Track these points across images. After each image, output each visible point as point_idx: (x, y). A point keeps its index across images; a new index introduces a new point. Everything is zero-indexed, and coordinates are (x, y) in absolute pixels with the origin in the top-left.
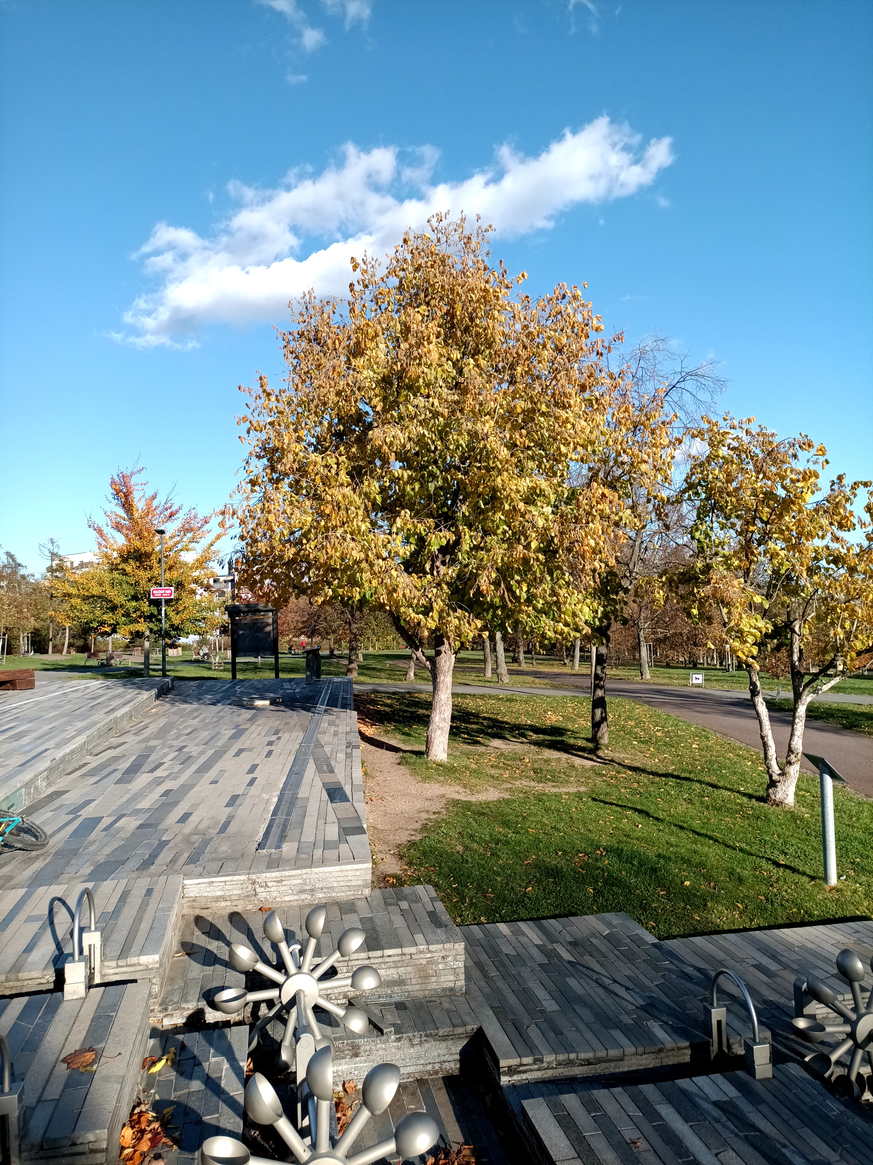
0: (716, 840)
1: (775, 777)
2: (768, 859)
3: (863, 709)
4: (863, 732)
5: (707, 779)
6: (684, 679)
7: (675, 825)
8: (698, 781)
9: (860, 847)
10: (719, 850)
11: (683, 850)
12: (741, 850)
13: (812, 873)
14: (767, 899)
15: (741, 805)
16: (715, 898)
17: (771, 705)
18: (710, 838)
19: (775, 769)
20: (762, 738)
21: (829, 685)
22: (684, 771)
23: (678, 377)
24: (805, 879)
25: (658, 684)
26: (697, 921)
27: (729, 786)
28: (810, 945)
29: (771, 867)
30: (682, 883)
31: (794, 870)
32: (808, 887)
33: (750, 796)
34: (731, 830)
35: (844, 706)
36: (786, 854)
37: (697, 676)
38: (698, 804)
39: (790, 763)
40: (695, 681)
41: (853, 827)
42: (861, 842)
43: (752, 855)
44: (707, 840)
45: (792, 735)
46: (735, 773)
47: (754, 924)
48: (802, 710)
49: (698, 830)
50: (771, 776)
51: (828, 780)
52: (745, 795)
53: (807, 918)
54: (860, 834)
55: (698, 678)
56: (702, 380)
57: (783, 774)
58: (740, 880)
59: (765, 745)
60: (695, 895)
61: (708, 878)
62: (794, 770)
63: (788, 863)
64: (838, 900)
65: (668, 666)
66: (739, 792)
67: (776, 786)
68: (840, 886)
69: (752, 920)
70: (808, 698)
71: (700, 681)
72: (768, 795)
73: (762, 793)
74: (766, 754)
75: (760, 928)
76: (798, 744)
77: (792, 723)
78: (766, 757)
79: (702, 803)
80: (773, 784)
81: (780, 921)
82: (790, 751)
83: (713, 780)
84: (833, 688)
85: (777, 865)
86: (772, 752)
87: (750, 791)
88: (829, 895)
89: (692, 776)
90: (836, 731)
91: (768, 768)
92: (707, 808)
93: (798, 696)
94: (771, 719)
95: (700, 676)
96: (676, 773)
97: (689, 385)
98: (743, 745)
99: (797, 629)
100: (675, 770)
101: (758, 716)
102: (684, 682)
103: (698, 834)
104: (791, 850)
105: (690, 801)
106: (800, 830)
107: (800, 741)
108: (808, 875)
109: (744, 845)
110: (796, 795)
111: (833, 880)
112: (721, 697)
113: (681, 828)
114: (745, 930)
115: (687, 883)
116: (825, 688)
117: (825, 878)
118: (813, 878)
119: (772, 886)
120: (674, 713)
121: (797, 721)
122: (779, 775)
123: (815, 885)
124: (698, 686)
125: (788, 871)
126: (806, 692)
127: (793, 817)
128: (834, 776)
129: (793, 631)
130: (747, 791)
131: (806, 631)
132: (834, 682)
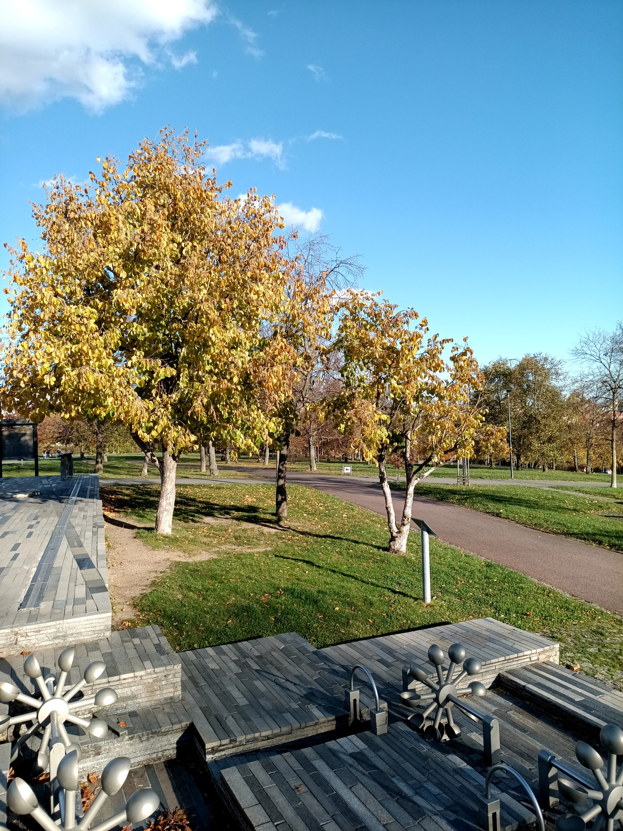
0: (356, 579)
1: (394, 534)
2: (389, 589)
3: (450, 488)
4: (449, 502)
5: (352, 538)
6: (339, 470)
7: (330, 570)
8: (346, 539)
9: (445, 577)
10: (358, 584)
11: (335, 587)
12: (372, 584)
13: (415, 596)
14: (388, 615)
15: (373, 554)
16: (355, 618)
17: (393, 486)
18: (353, 577)
19: (395, 529)
20: (387, 508)
21: (428, 473)
22: (337, 533)
23: (335, 264)
24: (412, 600)
25: (322, 474)
26: (343, 633)
27: (366, 542)
28: (413, 644)
29: (390, 594)
30: (334, 609)
31: (405, 595)
32: (413, 605)
33: (379, 548)
34: (366, 570)
35: (438, 486)
36: (400, 584)
37: (347, 468)
38: (345, 555)
39: (404, 525)
40: (346, 471)
41: (441, 564)
42: (446, 574)
43: (379, 587)
44: (350, 579)
45: (405, 506)
46: (370, 532)
47: (379, 633)
48: (411, 490)
49: (345, 573)
50: (392, 534)
51: (426, 534)
52: (375, 547)
53: (412, 626)
54: (445, 569)
55: (347, 469)
56: (349, 266)
57: (399, 532)
58: (371, 604)
59: (389, 513)
60: (342, 616)
61: (350, 605)
62: (406, 529)
63: (401, 591)
64: (431, 612)
65: (329, 461)
66: (372, 545)
67: (395, 540)
68: (433, 603)
69: (378, 630)
70: (415, 482)
71: (349, 471)
72: (390, 546)
73: (386, 545)
74: (389, 519)
75: (383, 635)
76: (409, 512)
77: (405, 498)
78: (389, 522)
79: (348, 553)
80: (393, 539)
81: (396, 629)
82: (404, 516)
83: (355, 538)
84: (431, 474)
85: (394, 592)
86: (393, 518)
87: (379, 544)
88: (426, 610)
89: (342, 536)
90: (433, 502)
91: (390, 528)
92: (351, 557)
93: (409, 480)
94: (393, 495)
95: (349, 468)
96: (331, 535)
97: (342, 269)
98: (375, 514)
99: (409, 436)
100: (331, 532)
101: (384, 494)
102: (338, 472)
103: (345, 575)
104: (403, 582)
105: (340, 553)
106: (409, 569)
107: (410, 510)
108: (413, 598)
109: (374, 581)
110: (407, 545)
111: (428, 600)
112: (362, 481)
113: (334, 572)
114: (374, 637)
115: (337, 609)
116: (426, 474)
117: (424, 599)
118: (416, 599)
119: (391, 606)
120: (331, 493)
121: (408, 496)
122: (397, 533)
123: (417, 604)
124: (348, 474)
125: (401, 596)
126: (415, 477)
127: (405, 560)
128: (429, 532)
129: (407, 438)
130: (377, 545)
131: (415, 438)
132: (432, 470)
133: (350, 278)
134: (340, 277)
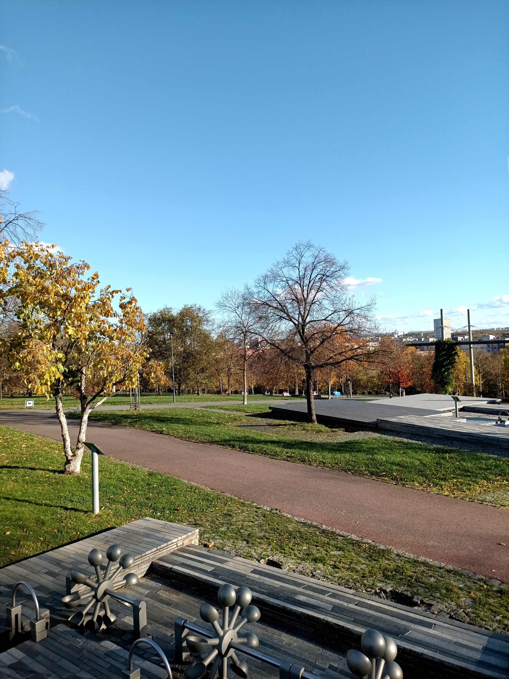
0: (30, 502)
1: (69, 458)
2: (61, 507)
3: (124, 413)
4: (121, 425)
5: (29, 465)
6: (21, 404)
7: (4, 498)
8: (23, 468)
9: (114, 489)
10: (31, 507)
11: (8, 513)
12: (46, 505)
13: (86, 510)
14: (59, 531)
15: (48, 477)
16: (26, 538)
17: (69, 416)
18: (26, 501)
19: (70, 453)
20: (63, 436)
21: (101, 402)
22: (14, 462)
23: (13, 217)
24: (82, 513)
25: (3, 409)
26: (14, 555)
27: (42, 467)
28: (80, 551)
29: (63, 511)
30: (5, 533)
31: (76, 510)
32: (83, 518)
33: (54, 471)
34: (41, 494)
35: (114, 412)
36: (72, 501)
37: (30, 402)
38: (21, 482)
39: (78, 448)
40: (28, 405)
41: (111, 478)
42: (115, 487)
43: (52, 506)
44: (24, 503)
45: (80, 432)
46: (47, 459)
47: (50, 548)
48: (85, 418)
49: (19, 498)
50: (67, 458)
51: (96, 455)
52: (51, 471)
53: (81, 536)
54: (114, 482)
56: (28, 220)
57: (74, 455)
58: (43, 523)
59: (64, 440)
60: (13, 539)
61: (22, 527)
62: (80, 453)
63: (73, 507)
64: (99, 521)
65: (12, 397)
66: (48, 470)
67: (70, 463)
68: (102, 513)
69: (48, 546)
70: (88, 411)
71: (31, 405)
72: (65, 469)
73: (62, 468)
74: (64, 445)
75: (53, 549)
76: (83, 437)
77: (80, 425)
78: (65, 447)
79: (24, 480)
80: (68, 462)
81: (65, 542)
82: (79, 441)
83: (33, 465)
84: (104, 403)
85: (66, 509)
86: (68, 443)
87: (55, 468)
88: (94, 520)
89: (19, 465)
90: (109, 427)
91: (66, 453)
92: (27, 483)
93: (84, 409)
94: (68, 424)
95: (31, 402)
96: (8, 465)
97: (21, 222)
98: (54, 442)
99: (84, 372)
100: (8, 462)
101: (60, 422)
102: (21, 406)
103: (19, 501)
104: (76, 499)
105: (16, 481)
106: (82, 486)
107: (85, 435)
108: (84, 511)
109: (48, 502)
110: (82, 466)
111: (97, 510)
112: (43, 413)
113: (8, 499)
114: (44, 552)
115: (8, 533)
116: (99, 404)
117: (93, 511)
118: (86, 512)
119: (62, 522)
120: (11, 427)
121: (83, 424)
122: (72, 456)
123: (87, 516)
124: (30, 408)
125: (72, 511)
126: (88, 407)
127: (79, 479)
128: (99, 452)
129: (82, 373)
130: (53, 469)
131: (89, 373)
132: (105, 399)
133: (30, 231)
134: (19, 230)
